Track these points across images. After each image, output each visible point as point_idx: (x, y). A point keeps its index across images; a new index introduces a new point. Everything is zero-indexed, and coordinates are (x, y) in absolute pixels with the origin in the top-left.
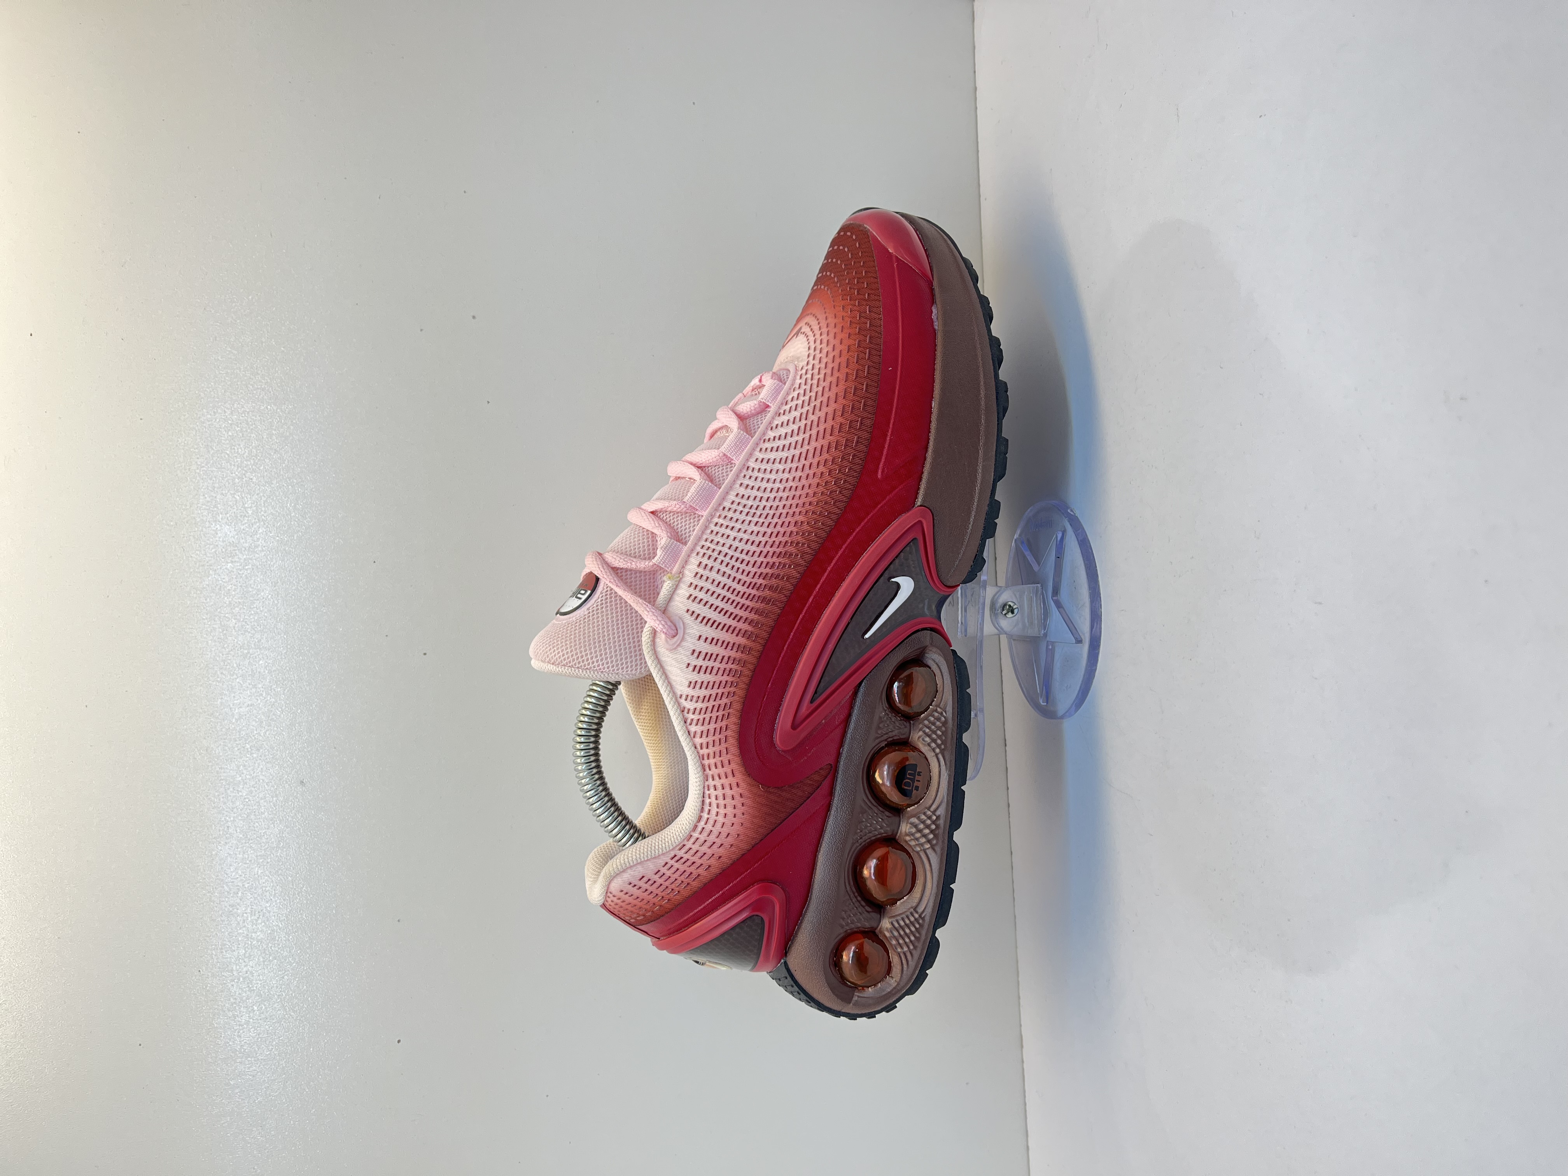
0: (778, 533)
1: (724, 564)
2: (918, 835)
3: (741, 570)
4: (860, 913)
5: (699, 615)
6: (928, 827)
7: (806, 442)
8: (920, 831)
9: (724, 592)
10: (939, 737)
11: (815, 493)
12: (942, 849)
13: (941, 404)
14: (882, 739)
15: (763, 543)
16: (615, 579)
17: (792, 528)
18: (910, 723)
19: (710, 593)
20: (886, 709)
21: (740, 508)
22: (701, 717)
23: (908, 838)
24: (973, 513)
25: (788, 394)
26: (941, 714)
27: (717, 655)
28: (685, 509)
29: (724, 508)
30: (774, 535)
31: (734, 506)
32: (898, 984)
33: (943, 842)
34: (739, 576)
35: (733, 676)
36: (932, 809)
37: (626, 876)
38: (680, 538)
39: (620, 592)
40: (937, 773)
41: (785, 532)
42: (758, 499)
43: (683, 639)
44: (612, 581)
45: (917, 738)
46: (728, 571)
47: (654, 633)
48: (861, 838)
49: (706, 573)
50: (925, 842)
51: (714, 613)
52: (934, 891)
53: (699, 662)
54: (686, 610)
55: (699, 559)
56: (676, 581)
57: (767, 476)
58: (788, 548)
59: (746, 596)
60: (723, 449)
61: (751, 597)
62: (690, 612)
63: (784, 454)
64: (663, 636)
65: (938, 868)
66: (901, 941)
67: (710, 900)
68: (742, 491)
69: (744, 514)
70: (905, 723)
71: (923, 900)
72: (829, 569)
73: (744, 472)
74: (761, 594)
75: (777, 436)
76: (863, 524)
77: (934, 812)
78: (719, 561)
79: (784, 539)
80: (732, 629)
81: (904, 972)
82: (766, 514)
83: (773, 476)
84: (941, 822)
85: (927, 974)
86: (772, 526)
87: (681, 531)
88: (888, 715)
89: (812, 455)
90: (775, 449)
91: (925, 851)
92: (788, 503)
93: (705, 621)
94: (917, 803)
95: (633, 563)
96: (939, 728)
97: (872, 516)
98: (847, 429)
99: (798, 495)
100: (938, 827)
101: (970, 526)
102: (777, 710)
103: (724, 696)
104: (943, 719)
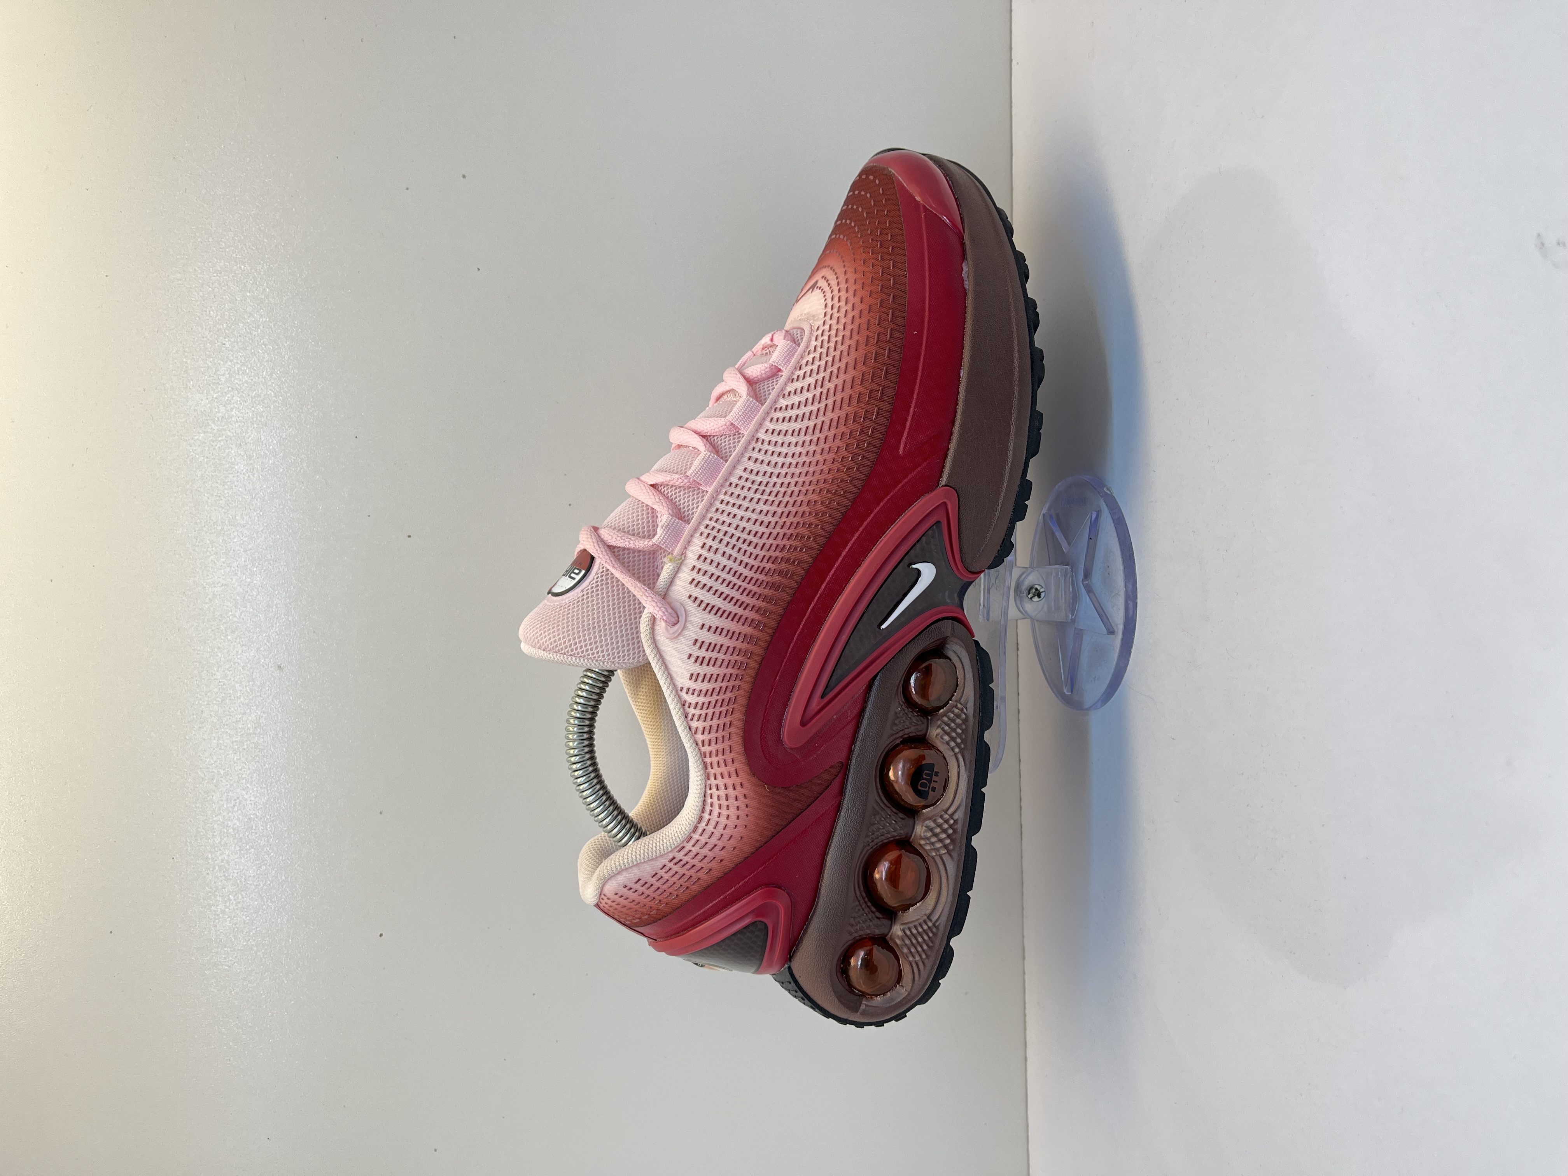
0: (790, 512)
1: (730, 546)
2: (934, 840)
3: (748, 554)
4: (870, 919)
5: (702, 601)
6: (944, 831)
7: (821, 413)
8: (936, 835)
9: (729, 577)
10: (959, 735)
11: (830, 470)
12: (959, 855)
13: (970, 374)
14: (897, 736)
15: (773, 524)
16: (612, 559)
17: (804, 508)
18: (928, 719)
19: (714, 577)
20: (902, 703)
21: (748, 484)
22: (703, 712)
23: (922, 842)
24: (1003, 494)
25: (802, 357)
26: (962, 710)
27: (722, 646)
28: (689, 484)
29: (731, 484)
30: (785, 515)
31: (742, 483)
32: (909, 994)
33: (960, 847)
34: (746, 559)
35: (739, 669)
36: (950, 811)
37: (621, 879)
38: (683, 516)
39: (618, 574)
40: (956, 774)
41: (797, 512)
42: (768, 475)
43: (684, 627)
44: (608, 561)
45: (935, 735)
46: (734, 553)
47: (653, 620)
48: (873, 841)
49: (710, 556)
50: (941, 847)
51: (719, 599)
52: (950, 899)
53: (702, 653)
54: (688, 595)
55: (703, 539)
56: (677, 564)
57: (778, 449)
58: (800, 530)
59: (753, 581)
60: (730, 417)
61: (759, 583)
62: (693, 598)
63: (797, 426)
64: (663, 624)
65: (954, 875)
66: (913, 950)
67: (711, 905)
68: (750, 465)
69: (752, 491)
70: (922, 718)
71: (938, 907)
72: (844, 553)
73: (753, 444)
74: (769, 580)
75: (790, 404)
76: (882, 504)
77: (951, 816)
78: (725, 542)
79: (795, 520)
80: (737, 617)
81: (916, 982)
82: (776, 491)
83: (784, 450)
84: (959, 826)
85: (940, 984)
86: (783, 505)
87: (684, 508)
88: (904, 710)
89: (828, 427)
90: (787, 419)
91: (941, 856)
92: (801, 480)
93: (710, 608)
94: (932, 805)
95: (632, 542)
96: (958, 726)
97: (892, 497)
98: (867, 399)
99: (812, 472)
100: (955, 831)
101: (999, 508)
102: (786, 705)
103: (728, 690)
104: (964, 716)
